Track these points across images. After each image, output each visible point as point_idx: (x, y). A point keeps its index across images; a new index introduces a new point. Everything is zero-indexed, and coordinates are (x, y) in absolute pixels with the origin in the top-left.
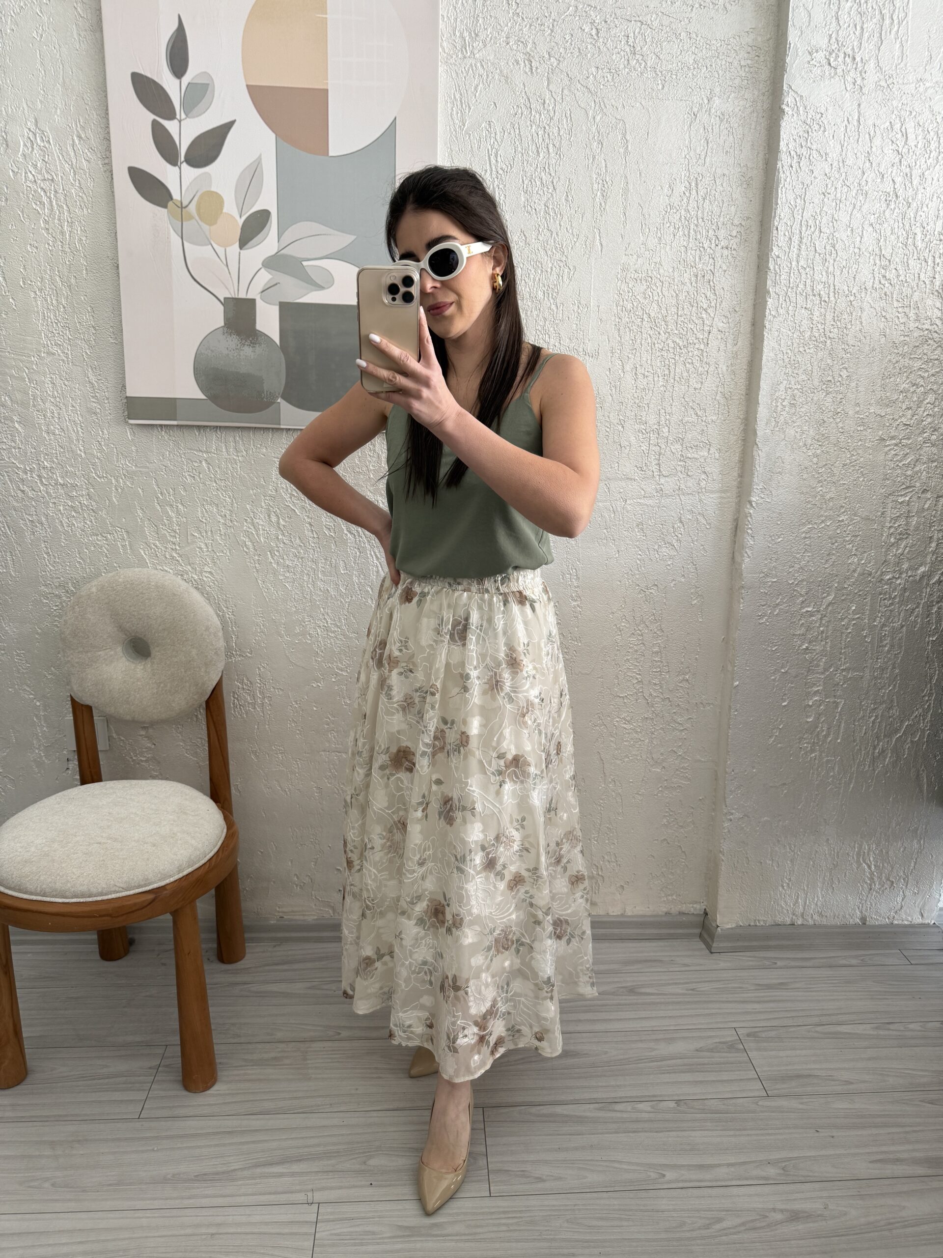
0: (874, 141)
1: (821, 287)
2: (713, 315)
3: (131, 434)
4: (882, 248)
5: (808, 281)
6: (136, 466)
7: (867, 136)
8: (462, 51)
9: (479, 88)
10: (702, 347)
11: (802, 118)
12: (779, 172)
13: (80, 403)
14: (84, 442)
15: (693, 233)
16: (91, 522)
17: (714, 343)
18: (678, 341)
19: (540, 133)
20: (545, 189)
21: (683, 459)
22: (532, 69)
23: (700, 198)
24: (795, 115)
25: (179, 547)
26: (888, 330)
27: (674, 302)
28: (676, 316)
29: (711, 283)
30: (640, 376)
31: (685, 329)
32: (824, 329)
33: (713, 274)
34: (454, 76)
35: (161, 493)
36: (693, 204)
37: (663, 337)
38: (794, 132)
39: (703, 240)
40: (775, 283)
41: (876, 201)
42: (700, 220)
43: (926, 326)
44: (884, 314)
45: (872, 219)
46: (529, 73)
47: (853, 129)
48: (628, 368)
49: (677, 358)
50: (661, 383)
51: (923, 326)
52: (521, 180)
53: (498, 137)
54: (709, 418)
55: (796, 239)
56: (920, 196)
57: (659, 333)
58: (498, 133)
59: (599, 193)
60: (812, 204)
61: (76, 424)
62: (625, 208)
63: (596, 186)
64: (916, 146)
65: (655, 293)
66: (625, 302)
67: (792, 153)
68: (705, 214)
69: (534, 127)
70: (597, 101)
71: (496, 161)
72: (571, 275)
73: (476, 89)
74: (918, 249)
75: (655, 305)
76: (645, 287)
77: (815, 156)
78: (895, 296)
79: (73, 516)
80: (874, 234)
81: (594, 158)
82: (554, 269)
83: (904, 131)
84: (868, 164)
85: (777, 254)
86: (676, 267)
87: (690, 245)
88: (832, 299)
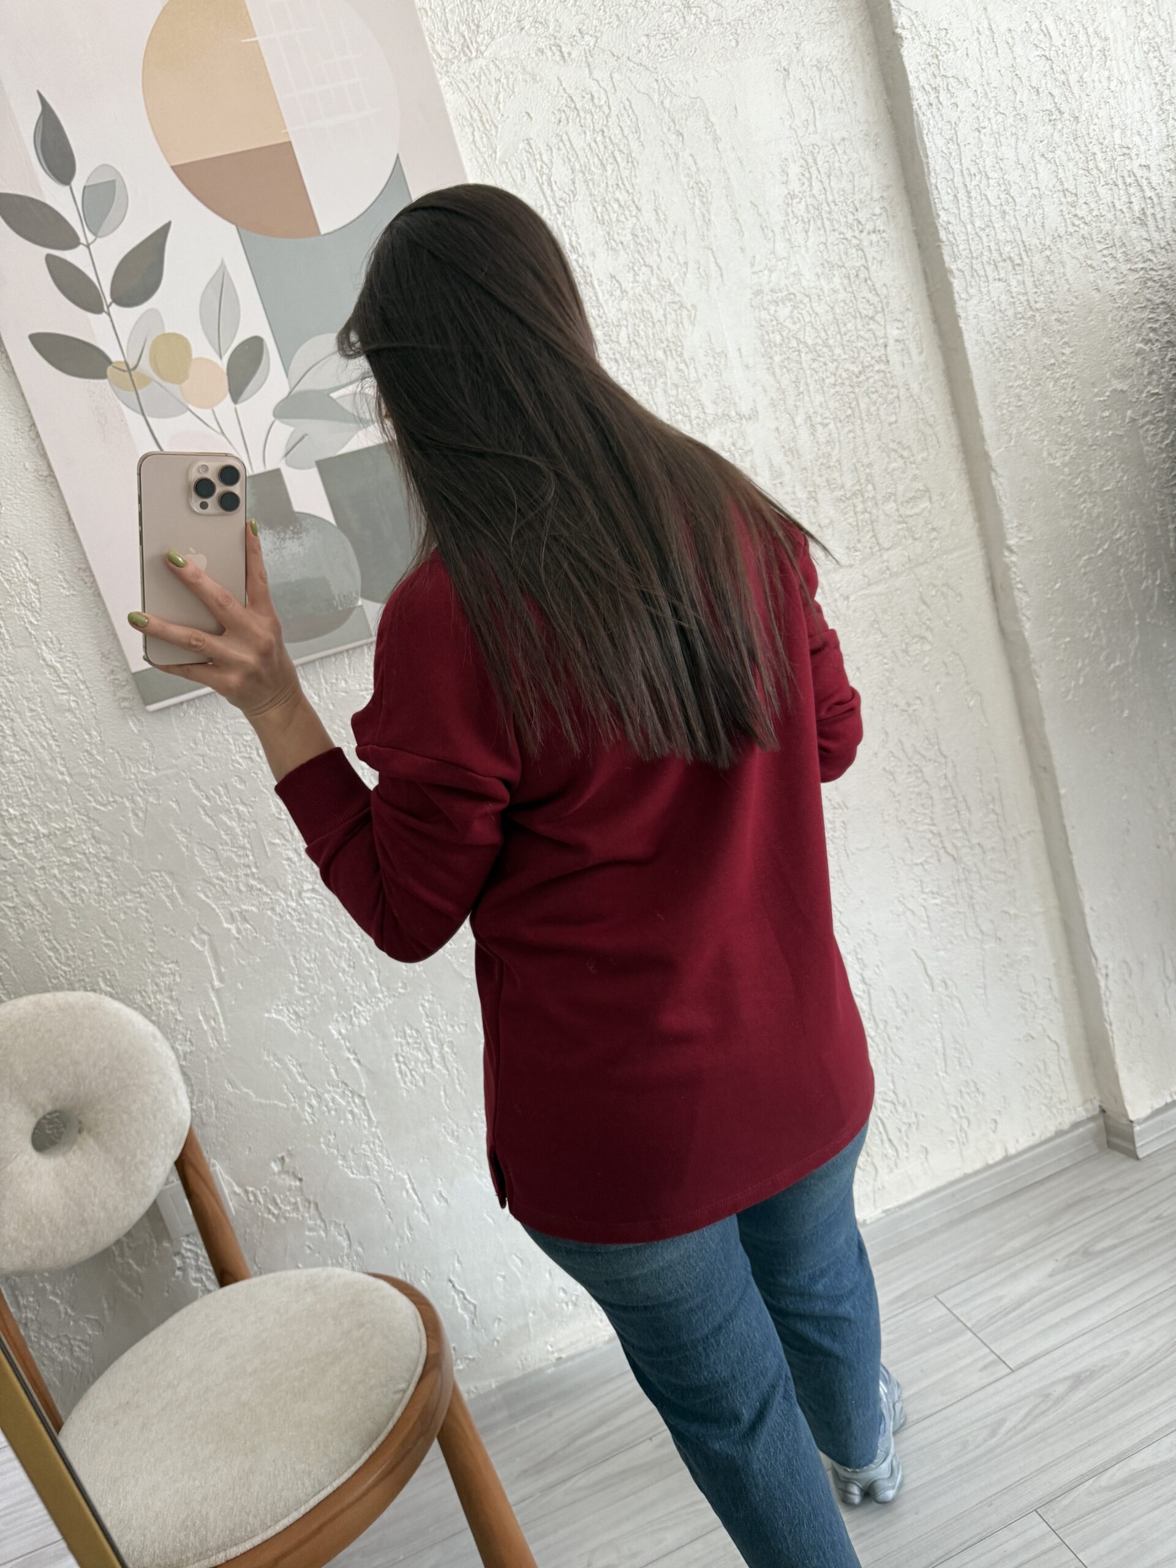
0: (1015, 49)
1: (1008, 248)
2: (882, 323)
3: (135, 725)
4: (1063, 180)
5: (992, 244)
6: (157, 769)
7: (1005, 45)
8: (464, 51)
9: (501, 97)
10: (882, 367)
11: (924, 39)
12: (917, 115)
13: (41, 702)
14: (63, 759)
15: (828, 223)
16: (109, 876)
17: (894, 358)
18: (852, 368)
19: (598, 139)
20: (627, 212)
21: (903, 519)
22: (563, 56)
23: (823, 175)
24: (916, 38)
25: (257, 867)
26: (1099, 282)
27: (830, 317)
28: (839, 336)
29: (869, 282)
30: (819, 428)
31: (856, 350)
32: (1028, 300)
33: (867, 269)
34: (463, 88)
35: (208, 798)
36: (816, 186)
37: (831, 367)
38: (921, 60)
39: (843, 229)
40: (955, 258)
41: (1039, 125)
42: (832, 205)
43: (1140, 265)
44: (1089, 262)
45: (1042, 147)
46: (562, 62)
47: (987, 40)
48: (799, 420)
49: (857, 390)
50: (847, 430)
51: (1136, 266)
52: (591, 209)
53: (545, 158)
54: (919, 458)
55: (962, 195)
56: (1085, 106)
57: (825, 364)
58: (543, 151)
59: (697, 202)
60: (968, 147)
61: (43, 736)
62: (735, 212)
63: (690, 192)
64: (1064, 46)
65: (803, 312)
66: (771, 335)
67: (927, 88)
68: (836, 196)
69: (588, 132)
70: (659, 78)
71: (552, 190)
72: (692, 318)
73: (496, 98)
74: (1103, 170)
75: (808, 329)
76: (790, 309)
77: (954, 85)
78: (1094, 237)
79: (79, 877)
80: (1049, 166)
81: (677, 155)
82: (669, 316)
83: (1044, 29)
84: (1016, 81)
85: (945, 219)
86: (820, 273)
87: (830, 240)
88: (1026, 259)
